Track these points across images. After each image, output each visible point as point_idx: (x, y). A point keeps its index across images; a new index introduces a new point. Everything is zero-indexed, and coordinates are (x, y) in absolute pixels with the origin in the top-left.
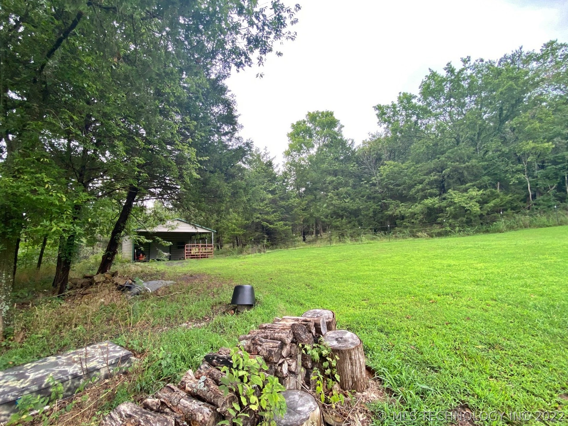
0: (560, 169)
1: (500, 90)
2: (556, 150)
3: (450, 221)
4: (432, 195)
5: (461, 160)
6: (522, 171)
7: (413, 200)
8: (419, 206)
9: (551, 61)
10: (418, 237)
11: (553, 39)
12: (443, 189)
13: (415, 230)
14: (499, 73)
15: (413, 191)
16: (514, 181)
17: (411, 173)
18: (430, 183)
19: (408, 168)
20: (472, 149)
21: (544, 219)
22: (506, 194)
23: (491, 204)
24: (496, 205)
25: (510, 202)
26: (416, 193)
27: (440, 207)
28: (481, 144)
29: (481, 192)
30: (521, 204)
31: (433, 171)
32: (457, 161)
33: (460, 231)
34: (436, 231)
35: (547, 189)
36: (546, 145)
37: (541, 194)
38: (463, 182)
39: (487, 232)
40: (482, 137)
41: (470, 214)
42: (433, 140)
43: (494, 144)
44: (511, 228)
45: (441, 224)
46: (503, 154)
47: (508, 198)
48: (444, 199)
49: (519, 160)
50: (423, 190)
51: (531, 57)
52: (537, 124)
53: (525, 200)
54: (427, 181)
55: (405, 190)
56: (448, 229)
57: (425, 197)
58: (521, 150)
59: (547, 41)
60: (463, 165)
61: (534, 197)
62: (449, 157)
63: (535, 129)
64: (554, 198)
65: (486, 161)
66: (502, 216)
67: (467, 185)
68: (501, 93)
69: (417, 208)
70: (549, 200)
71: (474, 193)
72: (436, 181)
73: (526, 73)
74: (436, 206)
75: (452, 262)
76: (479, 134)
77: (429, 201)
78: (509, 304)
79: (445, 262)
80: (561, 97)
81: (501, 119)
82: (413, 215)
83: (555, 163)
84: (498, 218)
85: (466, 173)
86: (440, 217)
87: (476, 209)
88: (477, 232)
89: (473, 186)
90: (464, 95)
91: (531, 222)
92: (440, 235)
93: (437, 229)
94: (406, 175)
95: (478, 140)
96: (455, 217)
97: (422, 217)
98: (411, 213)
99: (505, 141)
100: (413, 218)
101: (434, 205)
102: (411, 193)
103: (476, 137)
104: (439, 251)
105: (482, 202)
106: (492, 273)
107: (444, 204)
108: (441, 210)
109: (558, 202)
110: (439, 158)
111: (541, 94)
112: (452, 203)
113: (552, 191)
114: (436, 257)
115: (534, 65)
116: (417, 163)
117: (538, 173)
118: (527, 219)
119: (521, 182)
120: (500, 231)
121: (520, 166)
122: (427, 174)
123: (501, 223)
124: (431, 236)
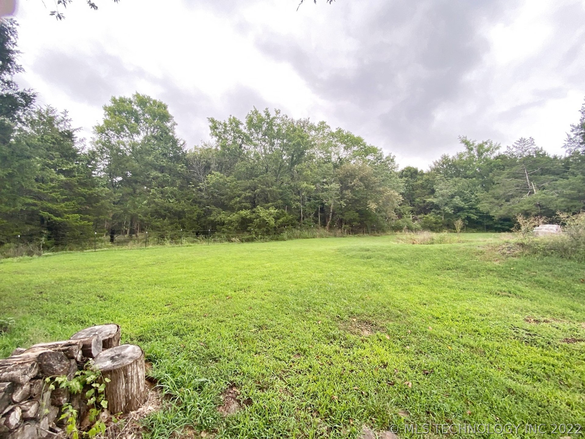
0: (317, 203)
1: (294, 142)
2: (317, 190)
3: (256, 230)
4: (246, 208)
5: (267, 185)
6: (299, 201)
7: (232, 210)
8: (236, 215)
9: (322, 134)
10: (232, 242)
11: (325, 121)
12: (254, 205)
13: (230, 235)
14: (295, 130)
15: (233, 202)
16: (294, 206)
17: (233, 186)
18: (246, 198)
19: (232, 181)
20: (275, 178)
21: (306, 233)
22: (290, 214)
23: (281, 220)
24: (283, 222)
25: (291, 220)
26: (235, 204)
27: (250, 218)
28: (280, 176)
29: (276, 211)
30: (297, 222)
31: (249, 188)
32: (265, 185)
33: (261, 238)
34: (246, 237)
35: (310, 214)
36: (312, 187)
37: (307, 217)
38: (267, 202)
39: (277, 240)
40: (281, 172)
41: (268, 226)
42: (251, 164)
43: (286, 178)
44: (290, 238)
45: (249, 231)
46: (290, 187)
47: (290, 217)
48: (254, 212)
49: (299, 193)
50: (240, 202)
51: (312, 127)
52: (309, 173)
53: (299, 220)
54: (243, 196)
55: (227, 200)
56: (254, 236)
57: (241, 209)
58: (300, 187)
59: (321, 121)
60: (268, 189)
61: (303, 219)
62: (260, 181)
63: (308, 175)
64: (312, 220)
65: (281, 189)
66: (286, 229)
67: (269, 204)
68: (294, 144)
69: (234, 217)
70: (310, 222)
71: (272, 211)
72: (250, 197)
73: (308, 137)
74: (248, 217)
75: (251, 262)
76: (280, 169)
77: (243, 213)
78: (278, 293)
79: (246, 263)
80: (323, 159)
81: (293, 163)
82: (230, 222)
83: (315, 199)
84: (283, 230)
85: (269, 195)
86: (250, 226)
87: (272, 223)
88: (272, 239)
89: (272, 205)
90: (274, 138)
91: (300, 235)
92: (248, 240)
93: (246, 236)
94: (229, 188)
95: (279, 173)
96: (259, 227)
97: (237, 224)
98: (230, 220)
99: (293, 178)
100: (230, 225)
101: (246, 216)
102: (231, 204)
103: (278, 171)
104: (245, 254)
105: (277, 218)
106: (274, 270)
107: (253, 216)
108: (251, 221)
109: (314, 223)
110: (253, 180)
111: (314, 153)
112: (258, 217)
113: (312, 216)
114: (242, 258)
115: (313, 133)
116: (238, 179)
117: (307, 203)
118: (297, 232)
119: (298, 208)
120: (284, 240)
121: (298, 197)
122: (245, 190)
123: (285, 235)
124: (242, 241)
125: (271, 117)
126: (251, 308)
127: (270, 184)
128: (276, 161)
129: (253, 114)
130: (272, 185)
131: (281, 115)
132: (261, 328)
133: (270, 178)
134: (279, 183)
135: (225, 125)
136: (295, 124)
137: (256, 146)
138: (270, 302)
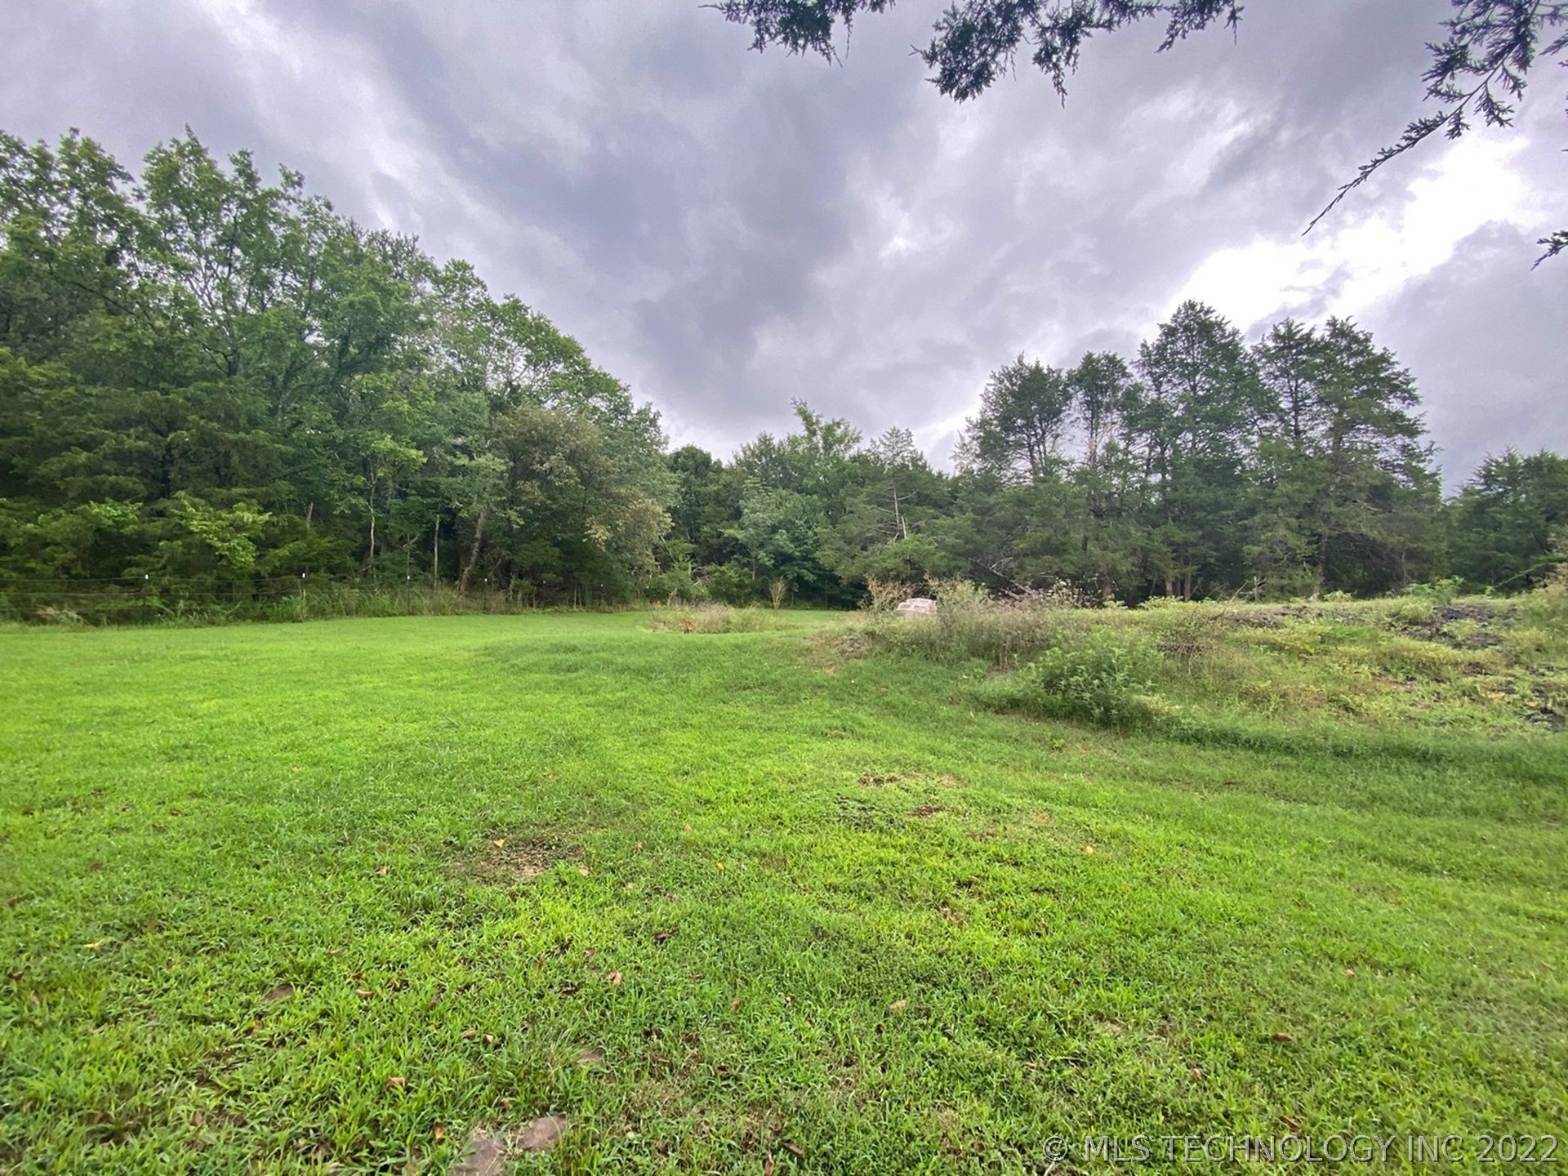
0: (429, 507)
1: (351, 296)
2: (431, 466)
3: (165, 580)
4: (120, 495)
5: (230, 419)
6: (361, 492)
7: (50, 495)
8: (69, 518)
9: (457, 300)
10: (43, 621)
11: (470, 263)
12: (164, 487)
13: (34, 597)
14: (358, 258)
15: (55, 465)
16: (342, 507)
17: (61, 403)
18: (122, 457)
19: (54, 384)
20: (264, 404)
21: (385, 599)
22: (322, 534)
23: (284, 552)
24: (294, 556)
25: (326, 554)
26: (64, 474)
27: (141, 534)
28: (290, 399)
29: (266, 517)
30: (350, 562)
31: (139, 422)
32: (218, 419)
33: (188, 612)
34: (114, 606)
35: (403, 540)
36: (414, 453)
37: (391, 548)
38: (226, 481)
39: (263, 618)
40: (293, 384)
41: (227, 568)
42: (159, 331)
43: (316, 412)
44: (318, 613)
45: (135, 585)
46: (331, 444)
47: (325, 543)
48: (161, 514)
49: (365, 466)
50: (91, 470)
51: (423, 269)
52: (406, 407)
53: (360, 555)
54: (110, 444)
55: (22, 455)
56: (156, 602)
57: (94, 495)
58: (368, 447)
59: (458, 258)
60: (231, 436)
61: (377, 551)
62: (196, 402)
63: (400, 414)
64: (409, 559)
65: (292, 442)
66: (306, 583)
67: (236, 491)
68: (351, 305)
69: (59, 523)
70: (401, 563)
71: (248, 517)
72: (144, 454)
73: (407, 295)
74: (128, 530)
75: (126, 700)
76: (290, 374)
77: (107, 512)
79: (103, 702)
80: (455, 372)
81: (345, 367)
82: (37, 545)
83: (423, 492)
84: (294, 586)
85: (235, 459)
86: (138, 565)
87: (247, 557)
88: (239, 617)
89: (250, 496)
91: (361, 604)
92: (124, 619)
93: (121, 601)
94: (39, 407)
95: (285, 387)
96: (183, 570)
97: (71, 555)
98: (32, 537)
99: (342, 415)
100: (34, 556)
101: (118, 524)
102: (42, 470)
103: (281, 378)
104: (103, 669)
105: (264, 543)
106: (229, 723)
107: (156, 527)
108: (143, 544)
109: (416, 569)
110: (165, 392)
111: (427, 351)
112: (182, 532)
113: (410, 545)
114: (84, 686)
115: (428, 287)
116: (92, 380)
117: (393, 503)
118: (352, 595)
119: (357, 514)
120: (294, 619)
121: (360, 480)
122: (115, 426)
123: (299, 602)
124: (93, 620)
125: (263, 186)
126: (96, 866)
127: (243, 421)
128: (275, 344)
129: (181, 152)
130: (254, 423)
131: (306, 194)
132: (134, 929)
133: (247, 397)
134: (283, 421)
135: (44, 160)
136: (363, 240)
137: (181, 268)
138: (190, 833)
